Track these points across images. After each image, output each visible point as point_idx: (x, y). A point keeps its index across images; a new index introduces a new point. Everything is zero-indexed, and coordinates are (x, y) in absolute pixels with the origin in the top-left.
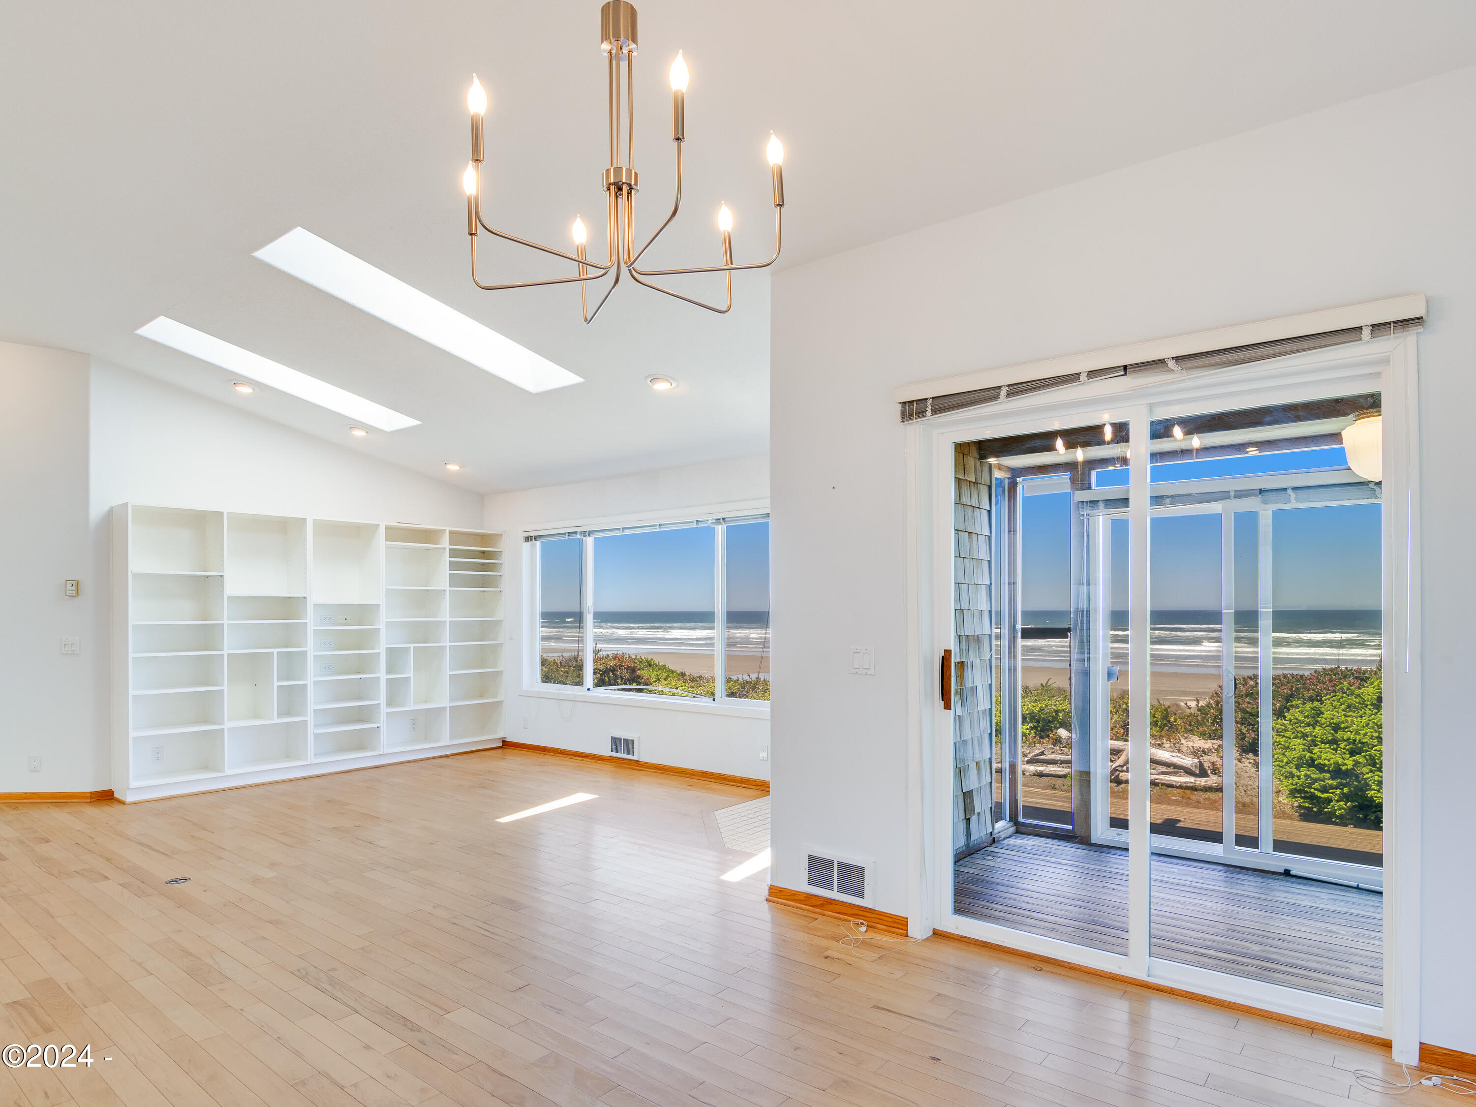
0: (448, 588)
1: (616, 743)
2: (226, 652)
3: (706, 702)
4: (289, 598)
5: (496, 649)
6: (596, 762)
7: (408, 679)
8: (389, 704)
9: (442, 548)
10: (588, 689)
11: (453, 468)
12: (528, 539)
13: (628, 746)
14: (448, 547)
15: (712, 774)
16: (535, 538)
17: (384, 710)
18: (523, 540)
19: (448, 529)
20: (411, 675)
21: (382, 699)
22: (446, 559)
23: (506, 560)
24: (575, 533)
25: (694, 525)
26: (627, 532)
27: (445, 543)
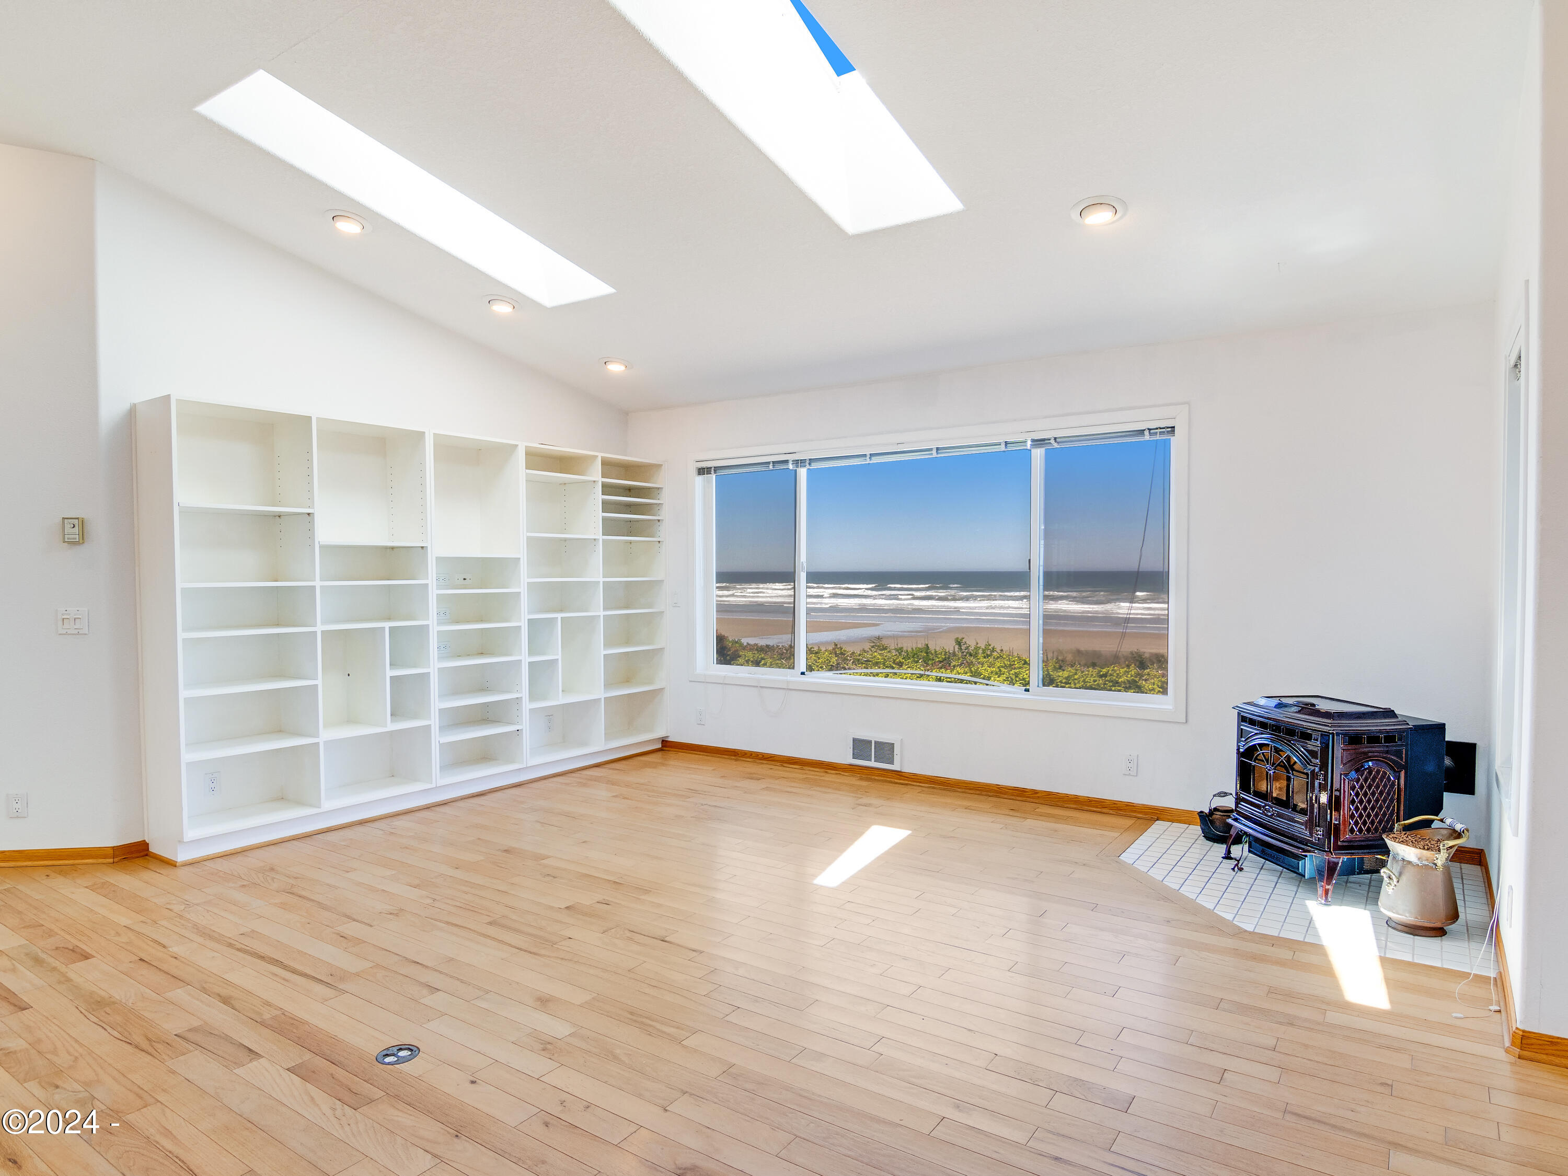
0: (600, 537)
1: (860, 747)
2: (320, 628)
3: (1016, 691)
4: (393, 548)
5: (650, 620)
6: (826, 772)
7: (554, 662)
8: (533, 697)
9: (591, 481)
10: (803, 673)
11: (616, 368)
12: (702, 471)
13: (885, 750)
14: (600, 480)
15: (1035, 792)
16: (715, 470)
17: (527, 706)
18: (695, 472)
19: (600, 455)
20: (559, 657)
21: (525, 693)
22: (598, 497)
23: (668, 501)
24: (786, 462)
25: (1003, 448)
26: (875, 460)
27: (595, 474)
